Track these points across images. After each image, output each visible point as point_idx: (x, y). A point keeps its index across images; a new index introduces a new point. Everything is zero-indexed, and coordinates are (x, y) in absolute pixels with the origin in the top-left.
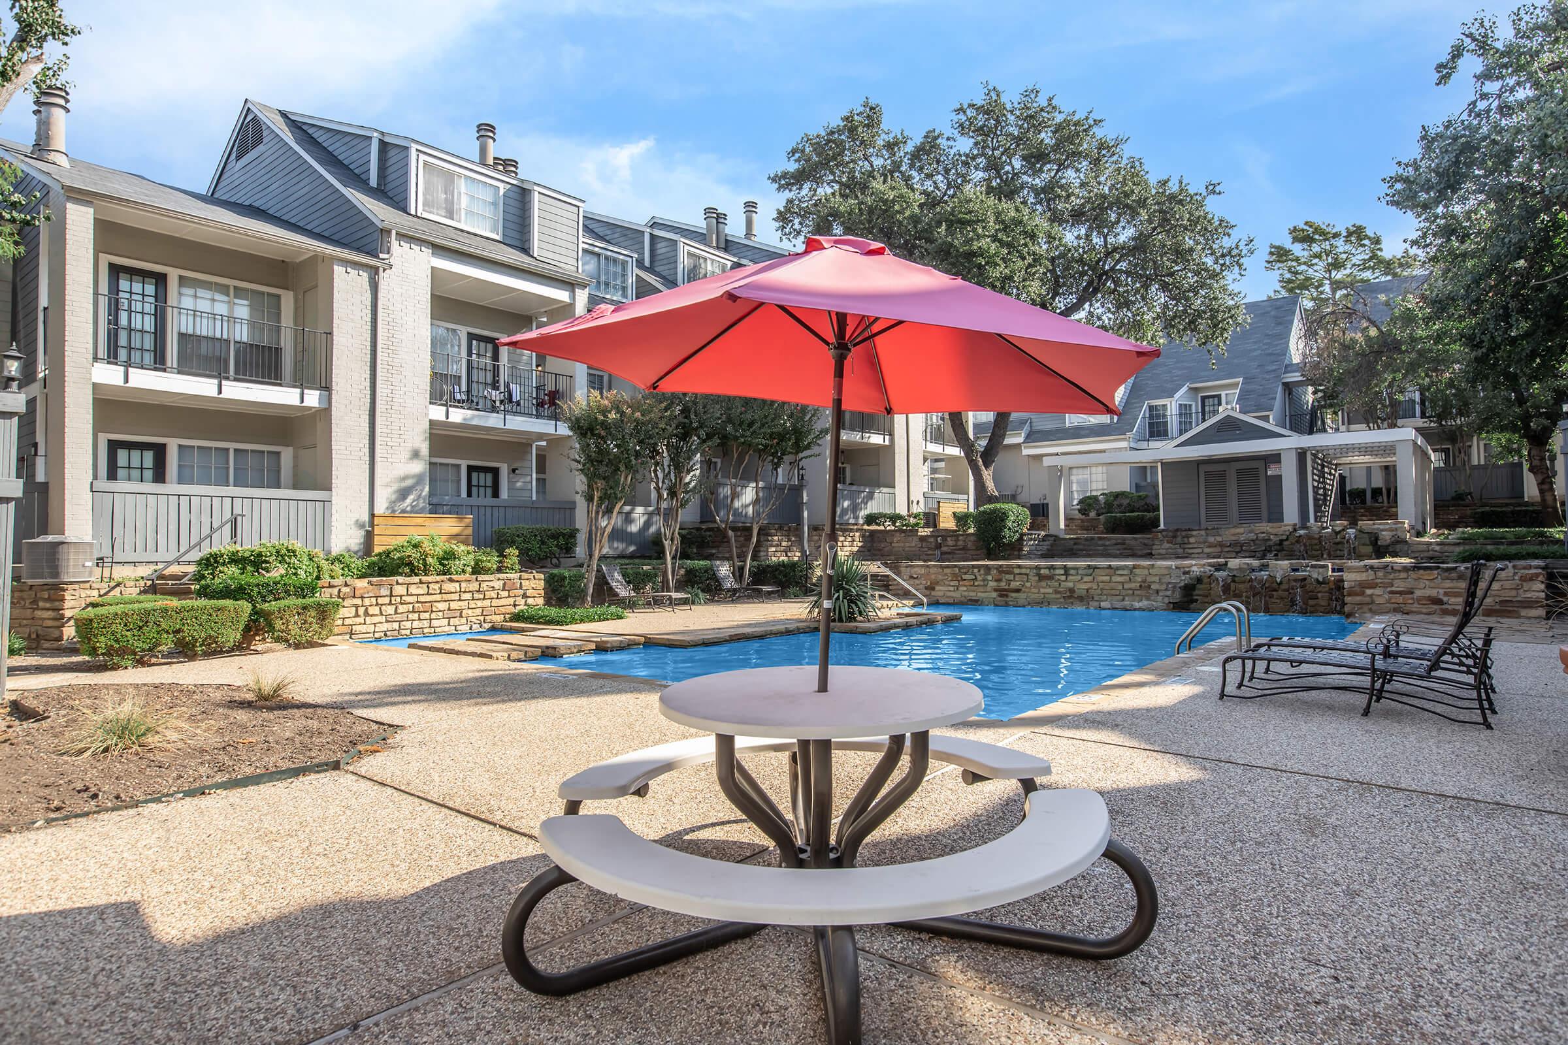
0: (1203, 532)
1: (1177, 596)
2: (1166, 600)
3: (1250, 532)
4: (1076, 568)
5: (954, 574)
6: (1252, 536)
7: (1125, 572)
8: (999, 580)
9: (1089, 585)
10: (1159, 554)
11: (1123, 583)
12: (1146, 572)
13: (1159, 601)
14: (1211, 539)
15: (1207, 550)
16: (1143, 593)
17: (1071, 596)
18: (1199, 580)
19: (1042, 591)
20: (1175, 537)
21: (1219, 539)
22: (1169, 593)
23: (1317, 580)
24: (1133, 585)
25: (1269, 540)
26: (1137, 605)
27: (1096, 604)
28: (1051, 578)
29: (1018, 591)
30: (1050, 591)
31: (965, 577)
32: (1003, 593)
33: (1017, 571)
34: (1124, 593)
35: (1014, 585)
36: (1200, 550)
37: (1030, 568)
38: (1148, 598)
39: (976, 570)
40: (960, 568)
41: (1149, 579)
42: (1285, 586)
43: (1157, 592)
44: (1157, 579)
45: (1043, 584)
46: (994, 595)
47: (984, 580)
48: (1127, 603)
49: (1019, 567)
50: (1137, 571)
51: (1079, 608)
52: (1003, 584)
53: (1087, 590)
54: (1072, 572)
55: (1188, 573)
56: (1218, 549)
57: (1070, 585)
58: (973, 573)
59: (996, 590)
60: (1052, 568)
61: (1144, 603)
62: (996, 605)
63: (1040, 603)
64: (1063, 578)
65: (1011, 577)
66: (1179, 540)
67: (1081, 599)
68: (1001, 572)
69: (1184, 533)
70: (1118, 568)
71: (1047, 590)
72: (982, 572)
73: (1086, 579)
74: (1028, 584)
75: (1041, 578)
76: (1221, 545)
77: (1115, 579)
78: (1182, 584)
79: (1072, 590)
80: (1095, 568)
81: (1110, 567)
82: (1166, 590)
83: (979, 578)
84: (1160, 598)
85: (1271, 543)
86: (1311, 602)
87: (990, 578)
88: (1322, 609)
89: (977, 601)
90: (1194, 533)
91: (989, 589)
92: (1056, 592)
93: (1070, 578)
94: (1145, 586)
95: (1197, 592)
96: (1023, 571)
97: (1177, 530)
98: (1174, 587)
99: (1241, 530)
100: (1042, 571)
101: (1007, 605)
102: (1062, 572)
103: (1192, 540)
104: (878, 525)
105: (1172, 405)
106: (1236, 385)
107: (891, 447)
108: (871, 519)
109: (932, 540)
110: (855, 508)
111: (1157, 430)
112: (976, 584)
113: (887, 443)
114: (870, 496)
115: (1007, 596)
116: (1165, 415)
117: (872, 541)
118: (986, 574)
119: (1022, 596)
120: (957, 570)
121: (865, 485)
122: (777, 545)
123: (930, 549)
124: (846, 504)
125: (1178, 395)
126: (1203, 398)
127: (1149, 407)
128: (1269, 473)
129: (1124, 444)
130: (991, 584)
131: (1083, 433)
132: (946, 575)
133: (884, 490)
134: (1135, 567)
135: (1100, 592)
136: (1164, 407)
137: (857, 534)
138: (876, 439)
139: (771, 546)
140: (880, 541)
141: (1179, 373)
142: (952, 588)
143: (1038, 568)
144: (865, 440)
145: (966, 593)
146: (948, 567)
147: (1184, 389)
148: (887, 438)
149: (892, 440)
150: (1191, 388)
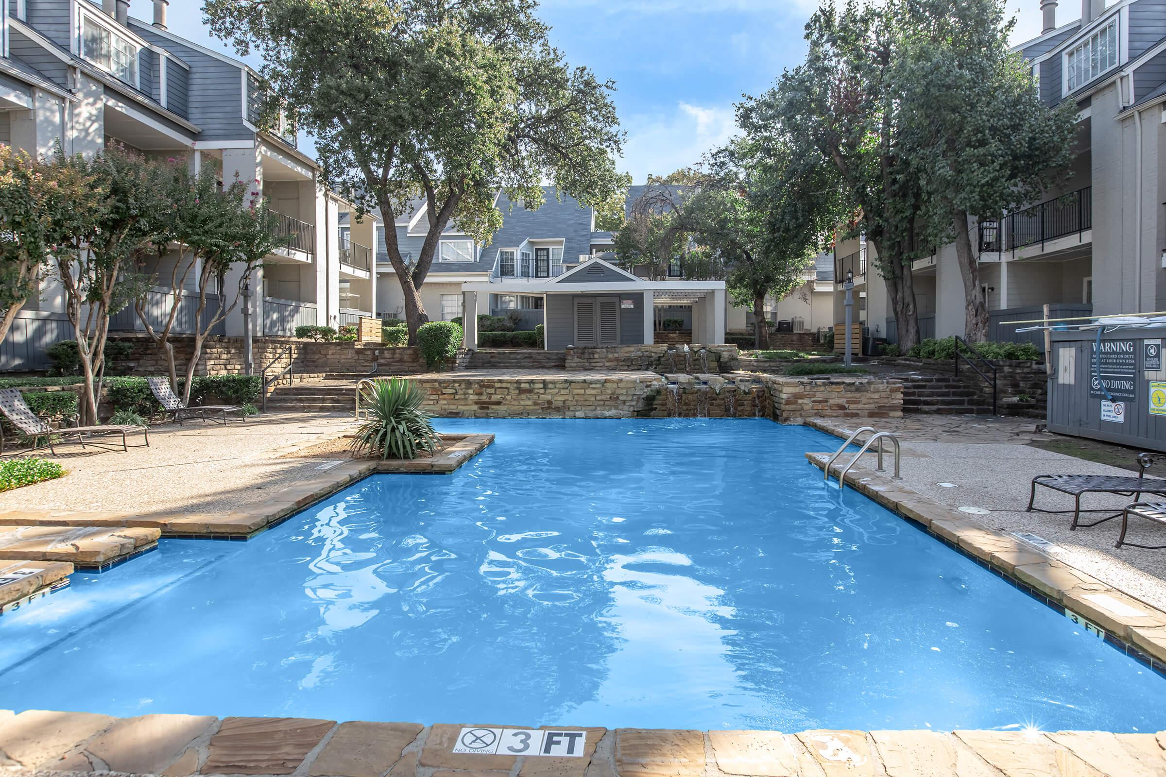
0: (604, 350)
1: (641, 406)
2: (632, 409)
3: (639, 350)
4: (554, 382)
5: (434, 388)
6: (639, 354)
7: (598, 386)
8: (481, 394)
9: (567, 397)
11: (595, 395)
12: (615, 386)
13: (626, 410)
14: (610, 356)
15: (607, 364)
16: (613, 403)
17: (549, 408)
18: (658, 392)
19: (522, 403)
20: (583, 353)
21: (616, 355)
22: (634, 403)
23: (744, 391)
24: (603, 397)
25: (651, 357)
26: (607, 414)
27: (571, 414)
28: (530, 391)
29: (498, 403)
30: (530, 403)
31: (444, 391)
32: (484, 406)
33: (497, 385)
34: (596, 403)
35: (495, 398)
36: (602, 364)
37: (510, 382)
38: (616, 408)
39: (457, 385)
40: (440, 382)
41: (619, 391)
42: (721, 396)
43: (624, 402)
44: (624, 391)
45: (523, 396)
46: (475, 407)
47: (465, 394)
48: (598, 412)
49: (500, 381)
50: (608, 385)
51: (556, 418)
52: (484, 398)
53: (564, 402)
54: (550, 386)
55: (649, 386)
56: (615, 363)
57: (549, 397)
58: (453, 388)
59: (476, 403)
60: (532, 382)
61: (613, 412)
62: (477, 417)
63: (520, 414)
64: (542, 391)
65: (492, 391)
66: (586, 356)
67: (558, 409)
68: (481, 387)
69: (590, 351)
70: (591, 382)
71: (527, 402)
72: (463, 386)
73: (563, 392)
74: (509, 397)
75: (522, 391)
76: (617, 360)
77: (588, 392)
78: (645, 395)
79: (550, 402)
80: (571, 382)
81: (585, 381)
82: (632, 400)
83: (460, 392)
84: (626, 408)
85: (652, 359)
86: (740, 408)
87: (471, 391)
88: (747, 413)
89: (457, 413)
90: (598, 350)
91: (470, 402)
92: (535, 404)
93: (548, 391)
94: (614, 398)
95: (656, 402)
96: (504, 385)
97: (585, 348)
98: (639, 398)
99: (632, 349)
100: (523, 385)
101: (488, 417)
102: (541, 386)
103: (596, 356)
104: (311, 337)
105: (517, 253)
106: (561, 243)
107: (313, 266)
108: (302, 332)
109: (369, 352)
110: (283, 320)
111: (506, 270)
112: (457, 397)
113: (310, 261)
114: (296, 310)
115: (488, 408)
116: (512, 260)
117: (306, 353)
118: (467, 389)
119: (502, 408)
120: (437, 385)
121: (293, 300)
122: (216, 358)
123: (367, 361)
124: (275, 316)
125: (521, 246)
126: (537, 250)
127: (502, 253)
128: (623, 307)
129: (486, 279)
130: (472, 397)
131: (454, 267)
132: (426, 389)
133: (309, 305)
134: (606, 381)
135: (575, 403)
136: (512, 253)
137: (293, 346)
138: (300, 256)
139: (210, 359)
140: (314, 353)
141: (520, 230)
142: (432, 403)
143: (518, 382)
144: (291, 256)
145: (446, 407)
146: (427, 381)
147: (526, 242)
148: (310, 256)
149: (314, 259)
150: (529, 242)
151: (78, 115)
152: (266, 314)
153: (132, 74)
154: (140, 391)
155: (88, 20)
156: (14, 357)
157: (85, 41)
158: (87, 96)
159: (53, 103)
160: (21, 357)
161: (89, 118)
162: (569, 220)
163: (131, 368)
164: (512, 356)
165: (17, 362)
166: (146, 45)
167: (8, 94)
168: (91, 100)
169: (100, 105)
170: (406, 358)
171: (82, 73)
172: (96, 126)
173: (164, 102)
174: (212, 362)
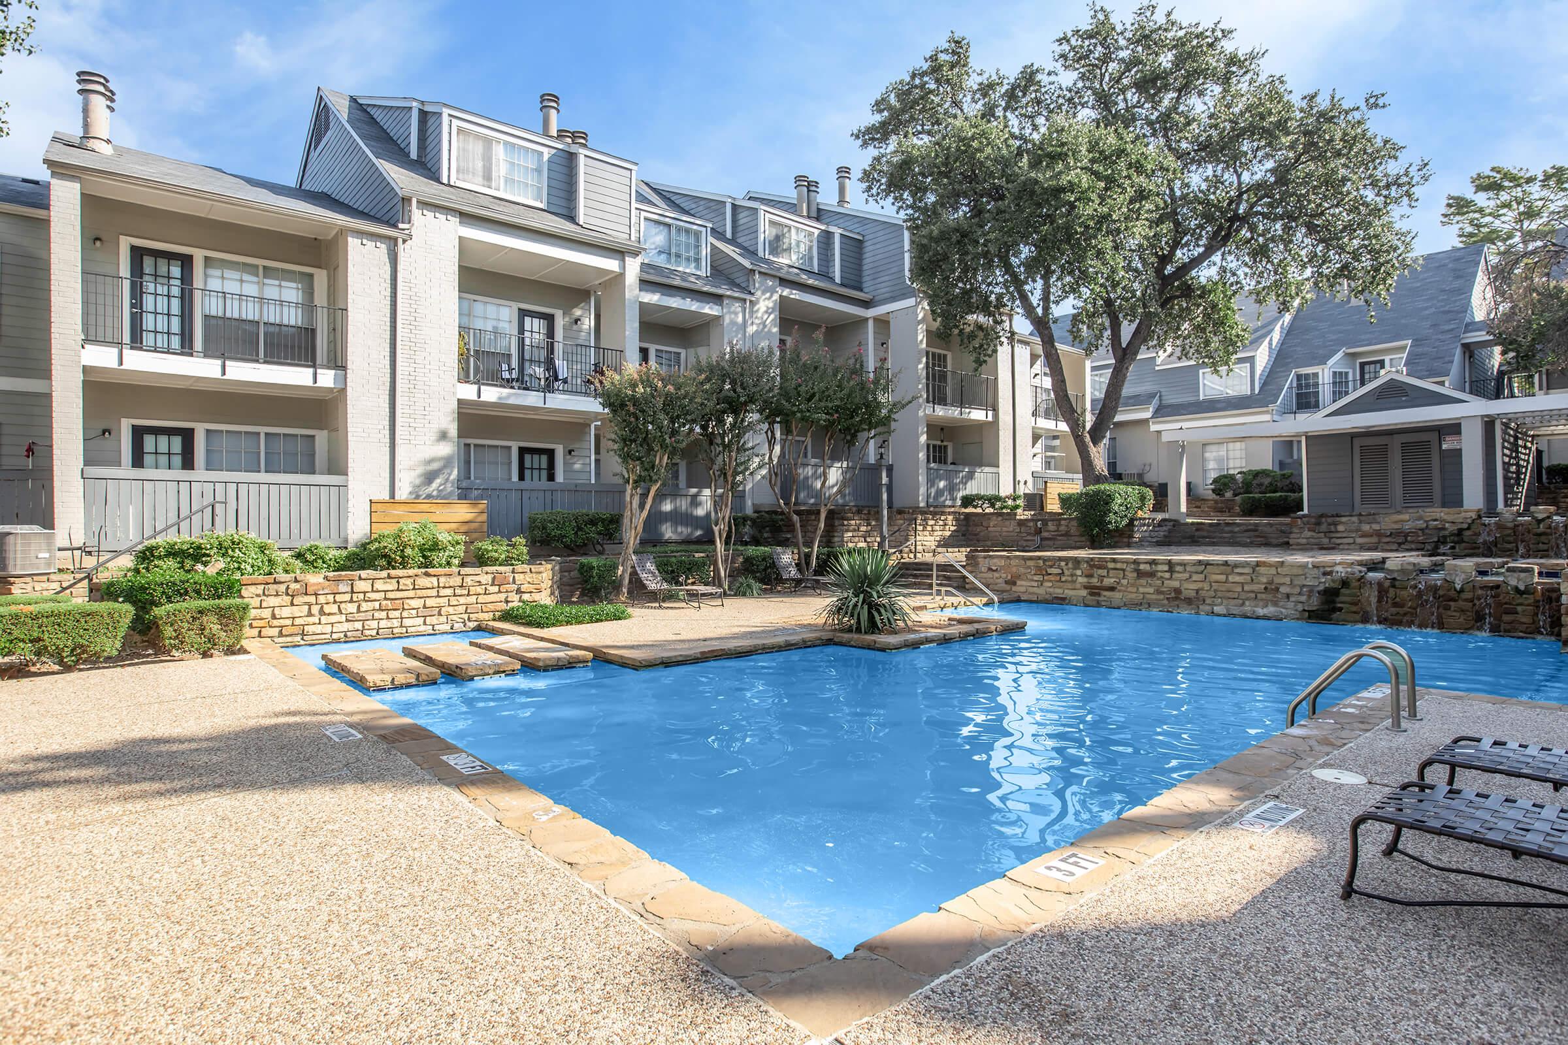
0: (1355, 519)
1: (1315, 603)
2: (1300, 607)
3: (1420, 518)
4: (1183, 564)
5: (1038, 568)
6: (1421, 524)
7: (1246, 570)
8: (1090, 576)
9: (1200, 585)
10: (1298, 544)
11: (1243, 584)
12: (1273, 571)
13: (1288, 609)
14: (1366, 527)
15: (1359, 540)
16: (1270, 597)
17: (1177, 598)
18: (1345, 583)
19: (1141, 590)
20: (1318, 524)
21: (1376, 527)
22: (1303, 598)
23: (1516, 589)
24: (1255, 587)
25: (1444, 529)
26: (1261, 611)
27: (1208, 608)
28: (1152, 574)
29: (1112, 589)
30: (1151, 590)
31: (1050, 571)
32: (1094, 591)
33: (1111, 565)
34: (1243, 596)
35: (1108, 582)
36: (1351, 541)
37: (1127, 562)
38: (1275, 604)
39: (1063, 564)
40: (1045, 560)
41: (1277, 580)
42: (1467, 595)
43: (1288, 596)
44: (1287, 580)
45: (1143, 581)
46: (1084, 593)
47: (1072, 575)
48: (1248, 608)
49: (1114, 560)
50: (1262, 570)
51: (1185, 613)
52: (1095, 581)
53: (1197, 591)
54: (1178, 568)
55: (1330, 573)
56: (1374, 539)
57: (1176, 584)
58: (1059, 567)
59: (1086, 587)
60: (1153, 562)
61: (1270, 610)
62: (1086, 606)
63: (1137, 605)
64: (1167, 575)
65: (1104, 572)
66: (1324, 527)
67: (1189, 601)
68: (1092, 567)
69: (1330, 520)
70: (1236, 565)
71: (1147, 589)
72: (1070, 565)
73: (1195, 577)
74: (1124, 582)
75: (1140, 574)
76: (1379, 534)
77: (1231, 578)
78: (1321, 588)
79: (1178, 591)
80: (1207, 564)
81: (1226, 563)
82: (1300, 594)
83: (1066, 572)
84: (1291, 605)
85: (1447, 533)
86: (1506, 618)
87: (1079, 572)
88: (1523, 627)
89: (1064, 599)
90: (1344, 519)
91: (1078, 586)
92: (1158, 592)
93: (1176, 575)
94: (1272, 589)
95: (1341, 598)
96: (1119, 566)
97: (1322, 516)
98: (1311, 591)
99: (1406, 517)
100: (1142, 567)
101: (1098, 605)
102: (1166, 568)
103: (1341, 528)
104: (976, 507)
105: (1324, 374)
106: (1402, 349)
107: (995, 423)
108: (968, 501)
109: (1031, 524)
110: (952, 488)
111: (1306, 400)
112: (1063, 579)
113: (990, 418)
114: (971, 476)
115: (1099, 595)
116: (1316, 385)
117: (967, 525)
118: (1075, 568)
119: (1117, 596)
120: (1041, 562)
121: (965, 465)
122: (854, 530)
123: (1029, 534)
124: (942, 484)
125: (1331, 362)
126: (1362, 365)
127: (1299, 377)
128: (1444, 447)
129: (1267, 417)
130: (1080, 579)
131: (1219, 406)
132: (1029, 567)
133: (987, 469)
134: (1258, 564)
135: (1213, 594)
136: (1316, 375)
137: (950, 518)
138: (978, 415)
139: (848, 531)
140: (976, 525)
141: (1334, 337)
142: (1035, 584)
143: (1136, 562)
144: (965, 416)
145: (1051, 590)
146: (1031, 558)
147: (1340, 355)
148: (990, 413)
149: (996, 416)
150: (1347, 354)
151: (757, 311)
152: (931, 482)
153: (811, 259)
154: (764, 559)
155: (772, 223)
156: (696, 529)
157: (770, 242)
158: (764, 293)
159: (737, 306)
160: (702, 528)
161: (766, 312)
162: (1426, 308)
163: (788, 539)
164: (1227, 529)
165: (699, 533)
166: (823, 227)
167: (703, 308)
168: (768, 295)
169: (776, 297)
170: (1073, 531)
171: (760, 273)
172: (772, 316)
173: (838, 280)
174: (850, 534)
